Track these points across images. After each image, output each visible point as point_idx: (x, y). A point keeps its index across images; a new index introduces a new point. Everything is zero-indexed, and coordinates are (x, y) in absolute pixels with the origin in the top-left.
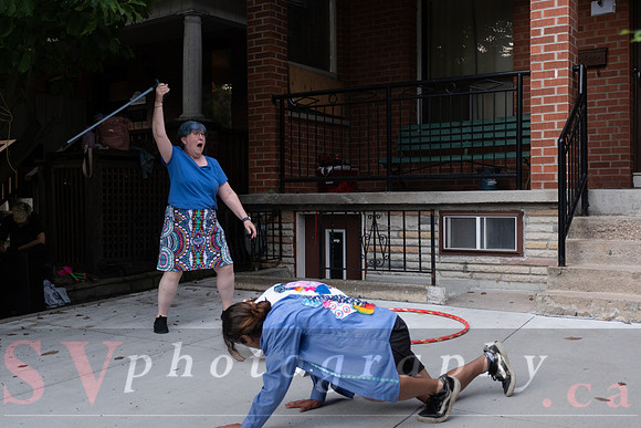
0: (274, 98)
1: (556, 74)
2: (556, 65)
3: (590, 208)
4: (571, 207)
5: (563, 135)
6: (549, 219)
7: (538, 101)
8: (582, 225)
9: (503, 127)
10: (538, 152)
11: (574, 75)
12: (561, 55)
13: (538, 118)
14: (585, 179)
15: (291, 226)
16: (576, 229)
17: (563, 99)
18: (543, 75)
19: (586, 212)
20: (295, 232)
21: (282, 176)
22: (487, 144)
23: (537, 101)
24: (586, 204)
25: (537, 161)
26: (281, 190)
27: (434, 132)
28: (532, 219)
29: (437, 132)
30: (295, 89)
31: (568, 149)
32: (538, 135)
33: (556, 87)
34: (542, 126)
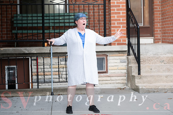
6: (118, 57)
10: (114, 30)
13: (114, 16)
23: (114, 10)
28: (111, 58)
32: (114, 24)
33: (121, 5)
34: (116, 20)
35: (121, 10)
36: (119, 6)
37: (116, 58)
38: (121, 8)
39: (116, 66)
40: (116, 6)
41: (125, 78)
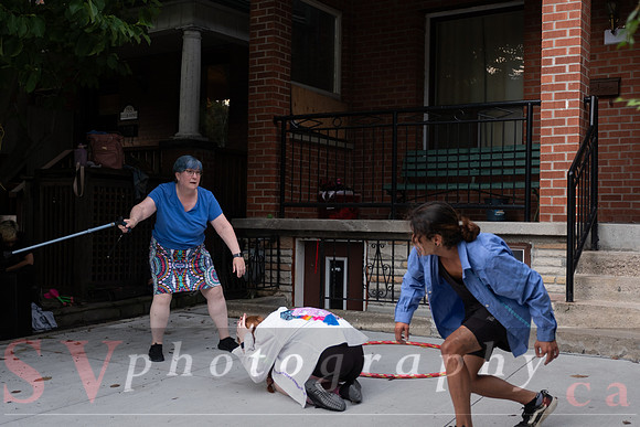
0: (276, 120)
1: (567, 105)
2: (567, 95)
3: (600, 243)
4: (580, 242)
5: (573, 168)
6: (557, 253)
7: (549, 132)
8: (592, 260)
9: (511, 156)
10: (547, 183)
11: (585, 107)
12: (572, 86)
13: (547, 148)
14: (595, 213)
15: (290, 253)
16: (584, 263)
17: (573, 130)
18: (554, 105)
19: (595, 246)
20: (294, 258)
21: (282, 200)
22: (495, 172)
23: (547, 131)
24: (595, 239)
25: (546, 193)
26: (281, 215)
27: (440, 159)
28: (540, 252)
29: (444, 159)
30: (297, 111)
31: (578, 182)
32: (548, 166)
33: (567, 118)
34: (551, 157)
35: (566, 130)
36: (562, 122)
37: (550, 253)
38: (566, 126)
39: (550, 274)
40: (553, 123)
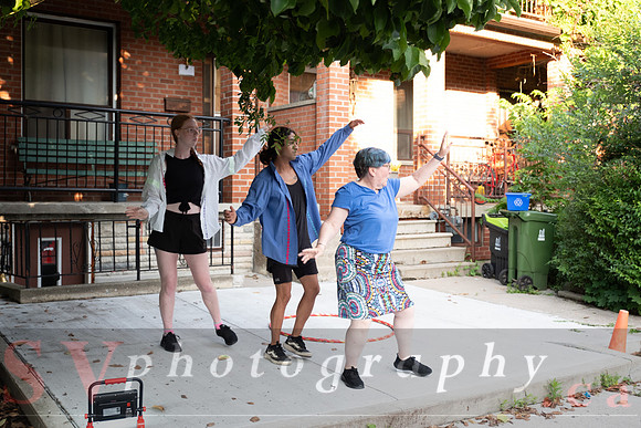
7: (237, 142)
39: (236, 238)
41: (251, 259)
